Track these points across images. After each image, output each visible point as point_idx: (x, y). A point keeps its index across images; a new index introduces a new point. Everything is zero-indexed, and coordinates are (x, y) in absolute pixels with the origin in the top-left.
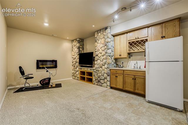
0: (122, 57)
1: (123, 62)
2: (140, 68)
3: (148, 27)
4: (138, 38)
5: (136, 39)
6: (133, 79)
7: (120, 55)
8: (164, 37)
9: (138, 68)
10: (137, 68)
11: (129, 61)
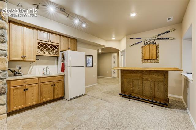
0: (26, 59)
1: (21, 66)
2: (49, 73)
3: (60, 35)
4: (51, 42)
5: (48, 41)
6: (52, 85)
7: (23, 57)
8: (70, 48)
9: (48, 73)
10: (46, 73)
11: (32, 66)
